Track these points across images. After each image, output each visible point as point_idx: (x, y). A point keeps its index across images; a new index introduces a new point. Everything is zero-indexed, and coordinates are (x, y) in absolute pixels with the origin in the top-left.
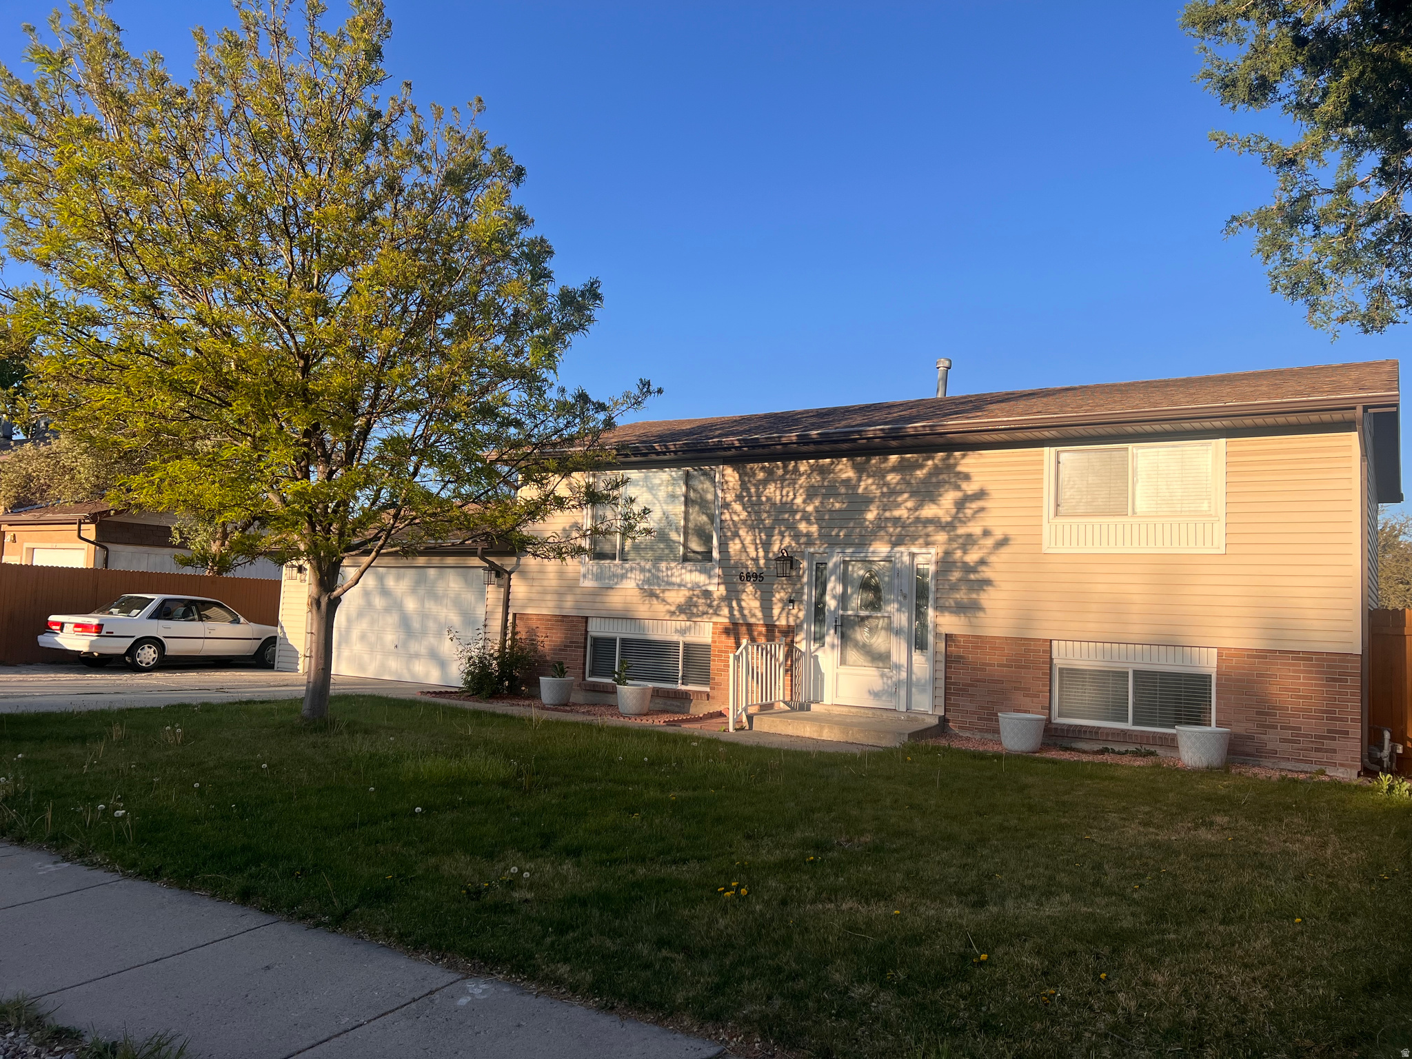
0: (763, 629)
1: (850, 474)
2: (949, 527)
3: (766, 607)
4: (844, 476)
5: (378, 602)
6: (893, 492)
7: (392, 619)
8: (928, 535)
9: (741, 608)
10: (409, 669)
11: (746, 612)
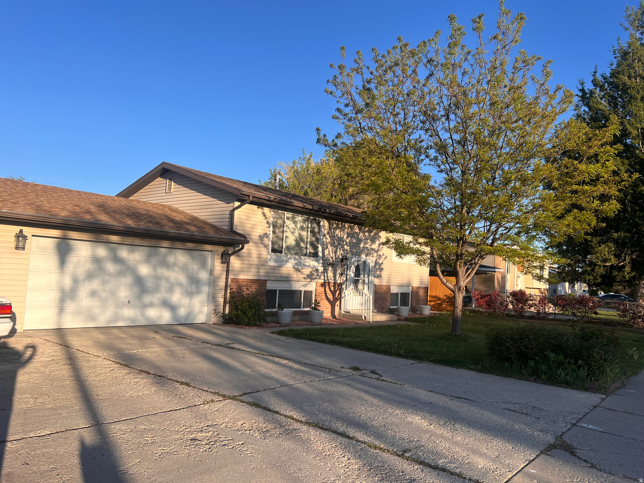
0: (333, 284)
1: (357, 231)
2: (377, 252)
3: (335, 276)
4: (356, 231)
5: (111, 267)
6: (366, 239)
7: (128, 280)
8: (373, 254)
9: (327, 276)
10: (143, 315)
11: (329, 277)
